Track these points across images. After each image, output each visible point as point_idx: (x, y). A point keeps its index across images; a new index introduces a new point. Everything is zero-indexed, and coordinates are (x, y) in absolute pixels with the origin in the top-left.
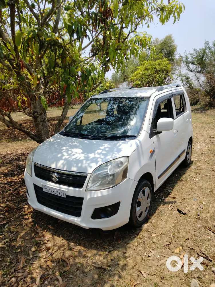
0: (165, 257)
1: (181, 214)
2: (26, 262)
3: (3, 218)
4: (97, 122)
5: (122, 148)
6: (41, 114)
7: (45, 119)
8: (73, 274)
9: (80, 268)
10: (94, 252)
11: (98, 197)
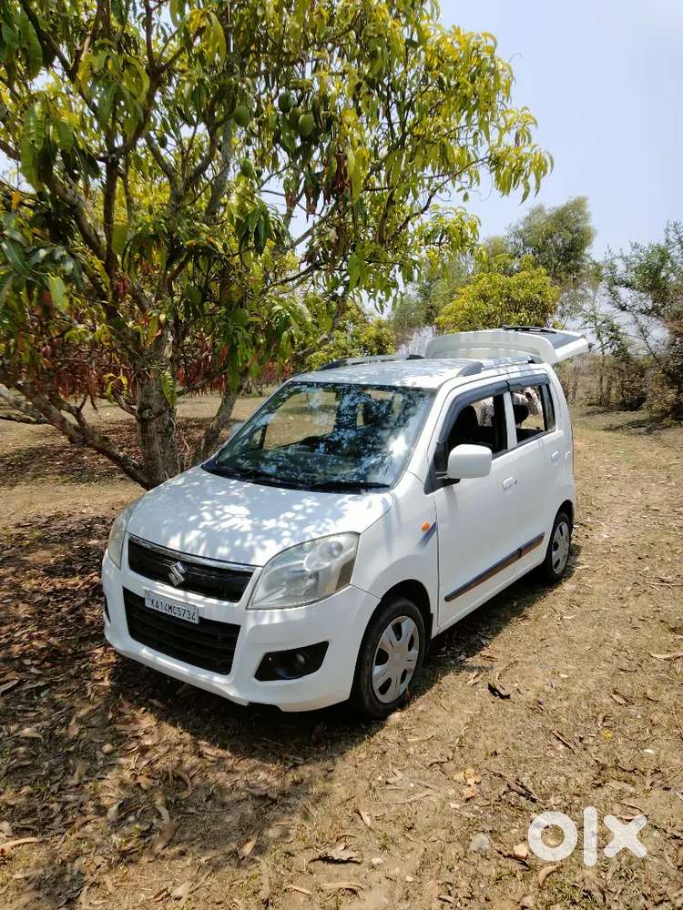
0: (427, 787)
1: (496, 695)
2: (87, 774)
3: (36, 674)
4: (302, 443)
5: (346, 510)
6: (160, 413)
7: (171, 424)
8: (197, 807)
9: (214, 796)
10: (254, 762)
11: (271, 626)
